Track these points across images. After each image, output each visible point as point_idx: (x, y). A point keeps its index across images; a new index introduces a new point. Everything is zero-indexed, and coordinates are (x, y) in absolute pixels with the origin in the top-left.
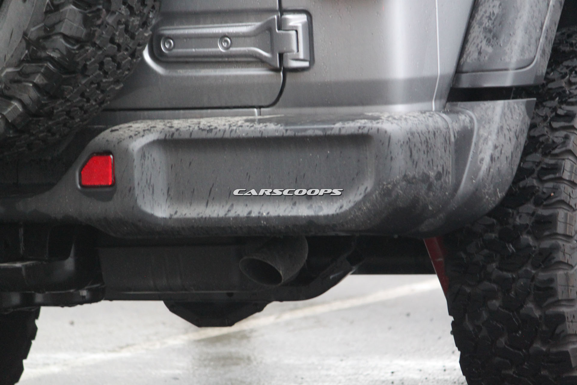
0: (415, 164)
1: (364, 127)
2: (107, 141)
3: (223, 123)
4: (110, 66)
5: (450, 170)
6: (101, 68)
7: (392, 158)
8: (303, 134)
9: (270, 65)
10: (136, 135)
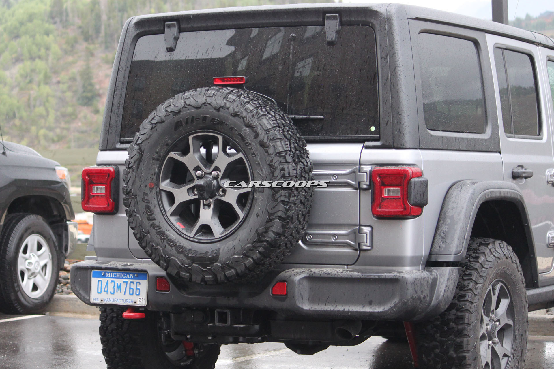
0: (416, 292)
1: (396, 276)
2: (284, 276)
3: (334, 271)
4: (289, 245)
5: (429, 295)
6: (285, 246)
7: (407, 289)
8: (370, 277)
9: (354, 248)
10: (297, 274)
